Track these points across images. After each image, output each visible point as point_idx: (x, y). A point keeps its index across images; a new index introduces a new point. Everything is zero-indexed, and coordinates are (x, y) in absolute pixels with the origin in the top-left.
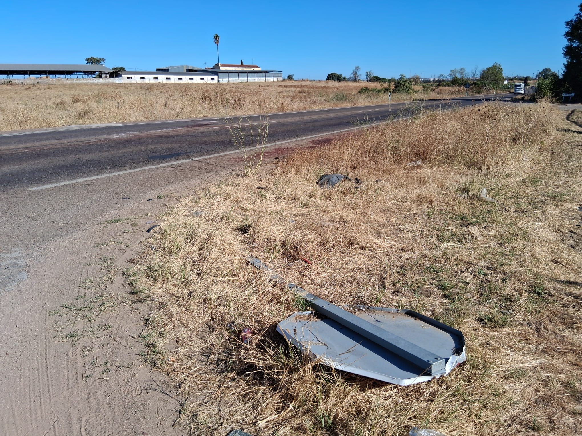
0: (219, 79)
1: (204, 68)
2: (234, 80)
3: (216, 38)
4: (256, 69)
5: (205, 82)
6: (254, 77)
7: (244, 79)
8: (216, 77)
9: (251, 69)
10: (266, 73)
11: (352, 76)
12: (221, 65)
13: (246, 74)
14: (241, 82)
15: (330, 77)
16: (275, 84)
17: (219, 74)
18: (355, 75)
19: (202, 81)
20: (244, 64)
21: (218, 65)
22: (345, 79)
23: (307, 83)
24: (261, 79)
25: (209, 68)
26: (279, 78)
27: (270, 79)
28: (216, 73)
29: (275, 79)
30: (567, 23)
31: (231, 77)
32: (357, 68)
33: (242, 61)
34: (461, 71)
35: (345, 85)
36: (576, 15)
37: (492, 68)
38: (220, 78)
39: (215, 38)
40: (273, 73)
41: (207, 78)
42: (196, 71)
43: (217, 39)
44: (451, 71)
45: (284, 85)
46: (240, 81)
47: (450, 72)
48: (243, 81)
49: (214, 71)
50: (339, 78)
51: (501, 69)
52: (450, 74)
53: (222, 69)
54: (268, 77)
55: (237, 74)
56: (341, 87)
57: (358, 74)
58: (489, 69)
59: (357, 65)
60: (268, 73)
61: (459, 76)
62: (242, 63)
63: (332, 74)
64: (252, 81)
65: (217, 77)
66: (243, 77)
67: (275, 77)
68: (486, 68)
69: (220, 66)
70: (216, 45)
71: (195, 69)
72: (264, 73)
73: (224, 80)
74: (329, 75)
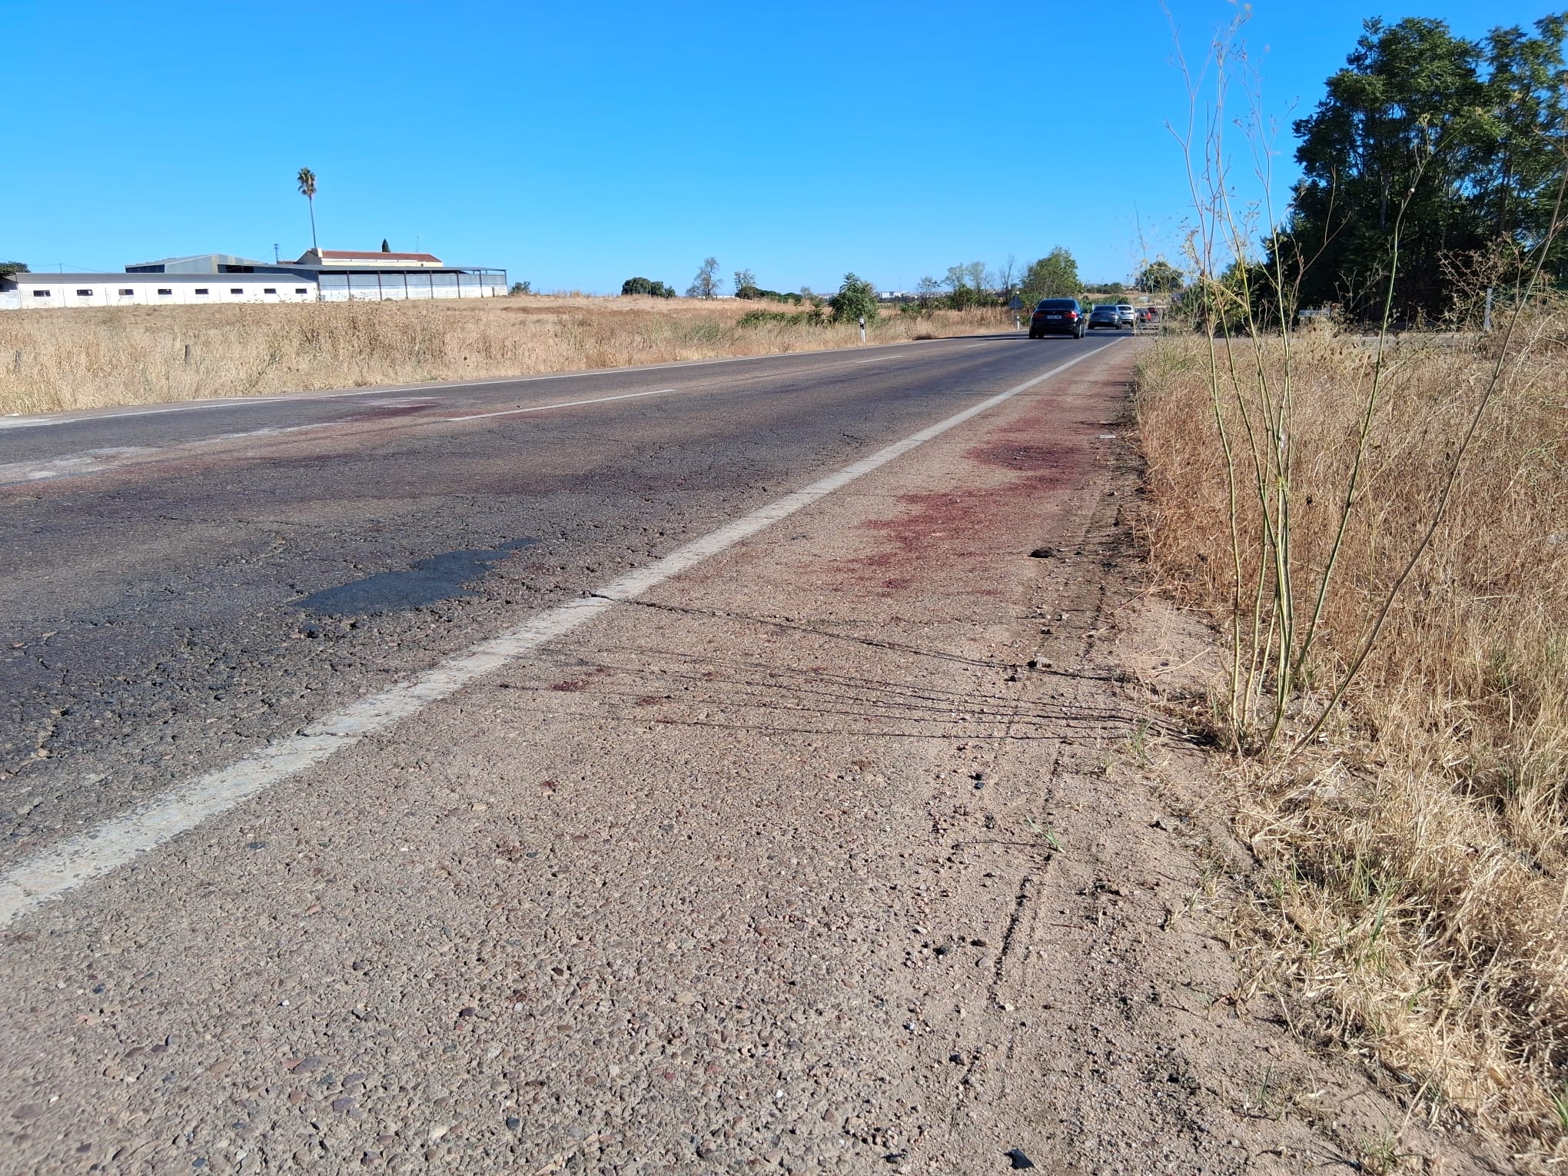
0: (322, 292)
1: (273, 263)
2: (367, 292)
3: (306, 177)
4: (428, 265)
5: (278, 301)
6: (424, 285)
7: (396, 291)
8: (311, 286)
9: (414, 264)
10: (461, 275)
11: (698, 283)
12: (323, 253)
13: (401, 277)
14: (388, 300)
15: (630, 288)
16: (489, 305)
17: (321, 277)
18: (707, 281)
19: (271, 298)
20: (393, 249)
21: (314, 252)
22: (670, 294)
23: (581, 302)
24: (445, 291)
25: (289, 262)
26: (497, 289)
27: (472, 291)
28: (312, 276)
29: (487, 291)
31: (358, 286)
32: (711, 263)
33: (385, 242)
34: (975, 270)
35: (685, 307)
37: (1049, 260)
38: (325, 286)
39: (301, 178)
40: (480, 275)
41: (286, 290)
42: (249, 269)
43: (307, 181)
44: (950, 270)
46: (384, 298)
47: (947, 274)
48: (394, 298)
49: (306, 270)
50: (655, 290)
51: (1072, 264)
52: (948, 279)
53: (328, 263)
54: (466, 284)
55: (374, 277)
56: (677, 311)
57: (714, 278)
58: (1042, 264)
59: (708, 256)
60: (467, 277)
61: (969, 283)
62: (385, 247)
63: (635, 280)
64: (421, 297)
65: (314, 285)
66: (393, 286)
67: (486, 284)
68: (1034, 261)
69: (320, 255)
70: (306, 197)
71: (246, 264)
72: (453, 276)
73: (336, 293)
74: (627, 283)
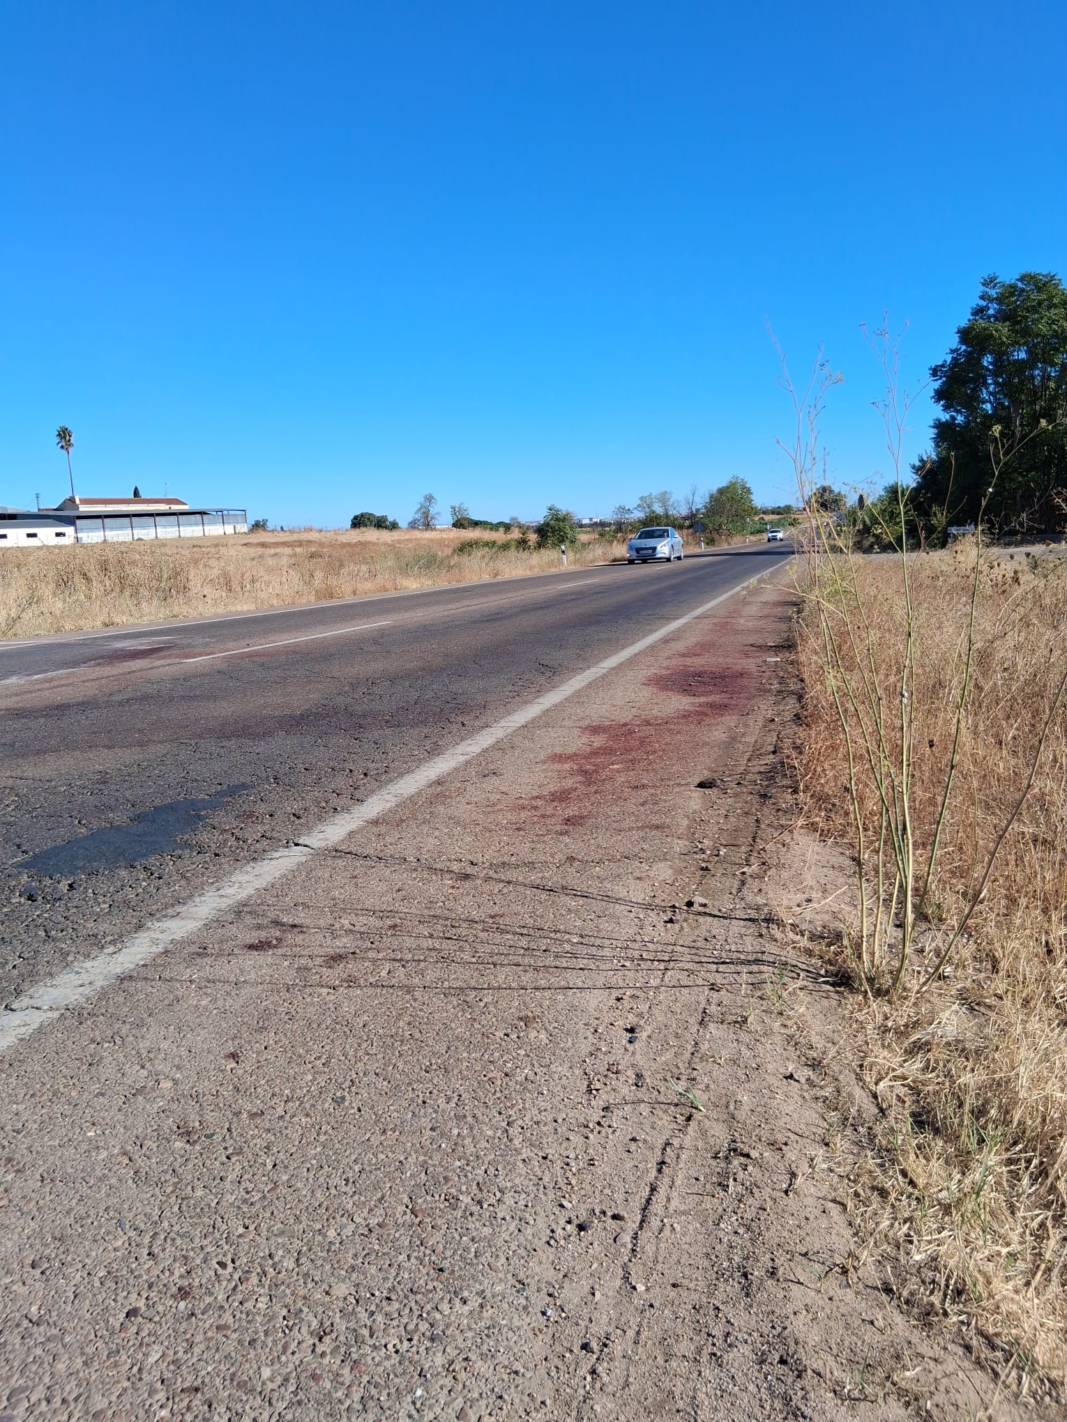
0: (80, 535)
1: (34, 510)
2: (119, 534)
3: (64, 435)
4: (176, 508)
5: (39, 544)
6: (172, 526)
7: (146, 532)
8: (69, 530)
9: (163, 507)
10: (205, 516)
11: (418, 516)
12: (80, 500)
13: (151, 519)
14: (140, 539)
15: (358, 522)
16: (231, 542)
17: (78, 522)
18: (426, 515)
19: (33, 542)
20: (143, 495)
21: (72, 500)
22: (394, 526)
23: (314, 536)
24: (191, 530)
25: (50, 510)
26: (238, 527)
27: (215, 530)
28: (70, 521)
29: (229, 529)
30: (935, 372)
31: (112, 529)
32: (429, 499)
33: (136, 489)
34: (664, 498)
35: (407, 537)
36: (953, 351)
37: (728, 487)
38: (82, 530)
39: (59, 435)
40: (223, 516)
41: (46, 535)
42: (13, 517)
43: (65, 438)
44: (641, 498)
45: (256, 541)
46: (136, 538)
47: (639, 502)
48: (145, 538)
49: (65, 516)
50: (380, 523)
51: (749, 491)
52: (639, 506)
53: (84, 509)
54: (209, 524)
55: (127, 520)
56: (399, 541)
57: (433, 511)
58: (721, 491)
59: (427, 492)
60: (211, 517)
61: (658, 509)
62: (136, 493)
63: (362, 515)
64: (169, 536)
65: (72, 528)
66: (143, 527)
67: (228, 523)
68: (714, 489)
69: (78, 502)
70: (64, 451)
71: (10, 512)
72: (198, 516)
73: (92, 536)
74: (356, 518)
